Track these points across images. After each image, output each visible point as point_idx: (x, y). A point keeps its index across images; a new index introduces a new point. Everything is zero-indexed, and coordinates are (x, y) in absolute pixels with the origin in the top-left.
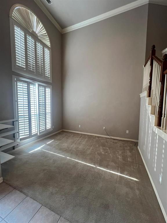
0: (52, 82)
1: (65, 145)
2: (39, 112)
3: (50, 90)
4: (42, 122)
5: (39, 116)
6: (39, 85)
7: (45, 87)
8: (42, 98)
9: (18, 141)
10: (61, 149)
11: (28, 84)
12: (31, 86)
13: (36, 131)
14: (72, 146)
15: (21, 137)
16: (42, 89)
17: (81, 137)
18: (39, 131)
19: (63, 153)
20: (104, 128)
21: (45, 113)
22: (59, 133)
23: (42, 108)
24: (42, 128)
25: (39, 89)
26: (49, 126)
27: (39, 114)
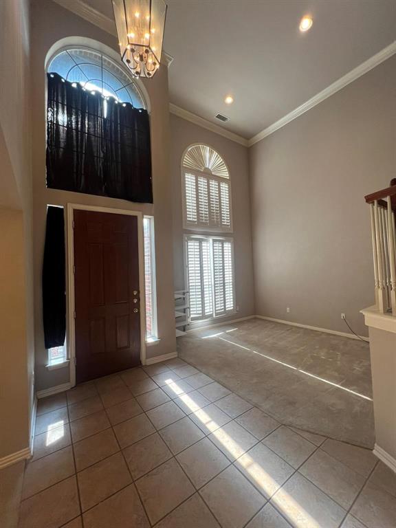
0: (234, 231)
1: (255, 337)
2: (215, 281)
3: (230, 246)
4: (220, 298)
5: (215, 287)
6: (214, 241)
7: (222, 242)
8: (219, 260)
9: (189, 320)
10: (246, 341)
11: (200, 241)
12: (204, 244)
13: (211, 310)
14: (266, 340)
15: (192, 316)
16: (218, 245)
17: (288, 330)
18: (216, 311)
19: (249, 346)
20: (343, 315)
21: (224, 283)
22: (248, 321)
23: (219, 276)
24: (220, 307)
25: (213, 246)
26: (230, 305)
27: (215, 284)
